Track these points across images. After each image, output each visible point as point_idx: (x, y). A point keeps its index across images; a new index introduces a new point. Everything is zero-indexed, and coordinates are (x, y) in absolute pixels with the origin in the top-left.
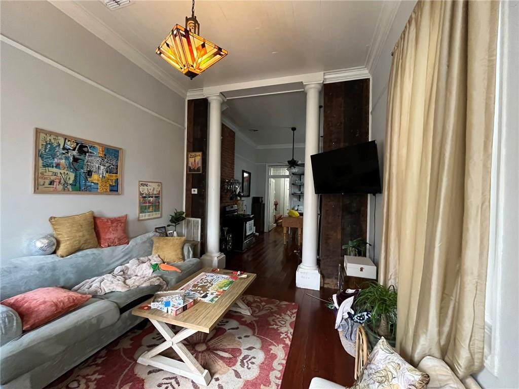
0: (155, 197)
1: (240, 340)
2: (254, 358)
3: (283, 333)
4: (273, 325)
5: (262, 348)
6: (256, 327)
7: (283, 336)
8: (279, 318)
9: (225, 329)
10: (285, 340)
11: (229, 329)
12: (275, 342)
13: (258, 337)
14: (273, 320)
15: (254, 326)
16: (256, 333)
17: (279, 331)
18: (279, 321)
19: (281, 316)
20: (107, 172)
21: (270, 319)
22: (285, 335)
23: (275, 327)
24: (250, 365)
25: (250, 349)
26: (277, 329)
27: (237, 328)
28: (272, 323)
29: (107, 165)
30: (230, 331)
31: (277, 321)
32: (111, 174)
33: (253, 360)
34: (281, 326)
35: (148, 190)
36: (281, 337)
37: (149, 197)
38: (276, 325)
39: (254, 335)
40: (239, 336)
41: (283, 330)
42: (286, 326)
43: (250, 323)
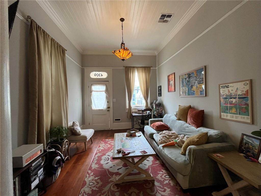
0: (239, 98)
1: (113, 165)
2: (104, 161)
3: (92, 175)
4: (98, 179)
5: (102, 165)
6: (108, 174)
7: (92, 174)
8: (94, 187)
9: (124, 167)
10: (91, 172)
11: (122, 167)
12: (96, 169)
13: (105, 169)
14: (98, 183)
15: (109, 174)
16: (107, 171)
17: (94, 176)
18: (94, 183)
19: (93, 190)
20: (198, 84)
21: (101, 183)
22: (90, 175)
23: (96, 178)
24: (105, 159)
25: (107, 163)
26: (95, 177)
27: (118, 170)
28: (99, 181)
29: (198, 80)
30: (121, 167)
31: (96, 183)
32: (200, 84)
33: (105, 160)
34: (93, 180)
35: (229, 91)
36: (93, 173)
37: (231, 98)
38: (96, 180)
39: (108, 169)
40: (115, 166)
41: (91, 178)
42: (90, 181)
43: (113, 175)
